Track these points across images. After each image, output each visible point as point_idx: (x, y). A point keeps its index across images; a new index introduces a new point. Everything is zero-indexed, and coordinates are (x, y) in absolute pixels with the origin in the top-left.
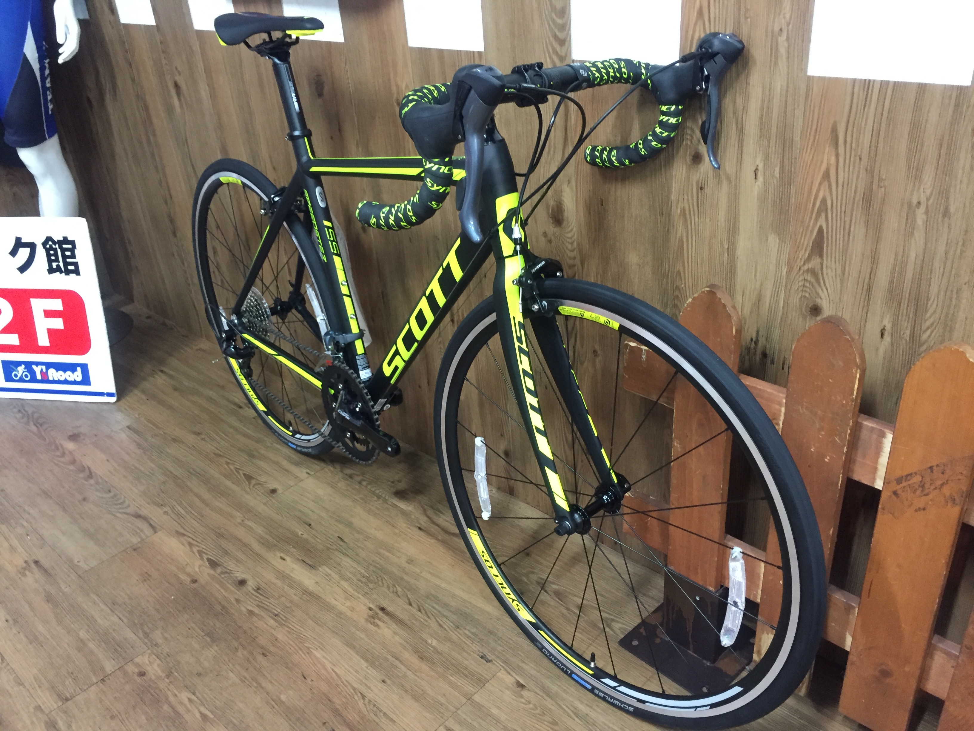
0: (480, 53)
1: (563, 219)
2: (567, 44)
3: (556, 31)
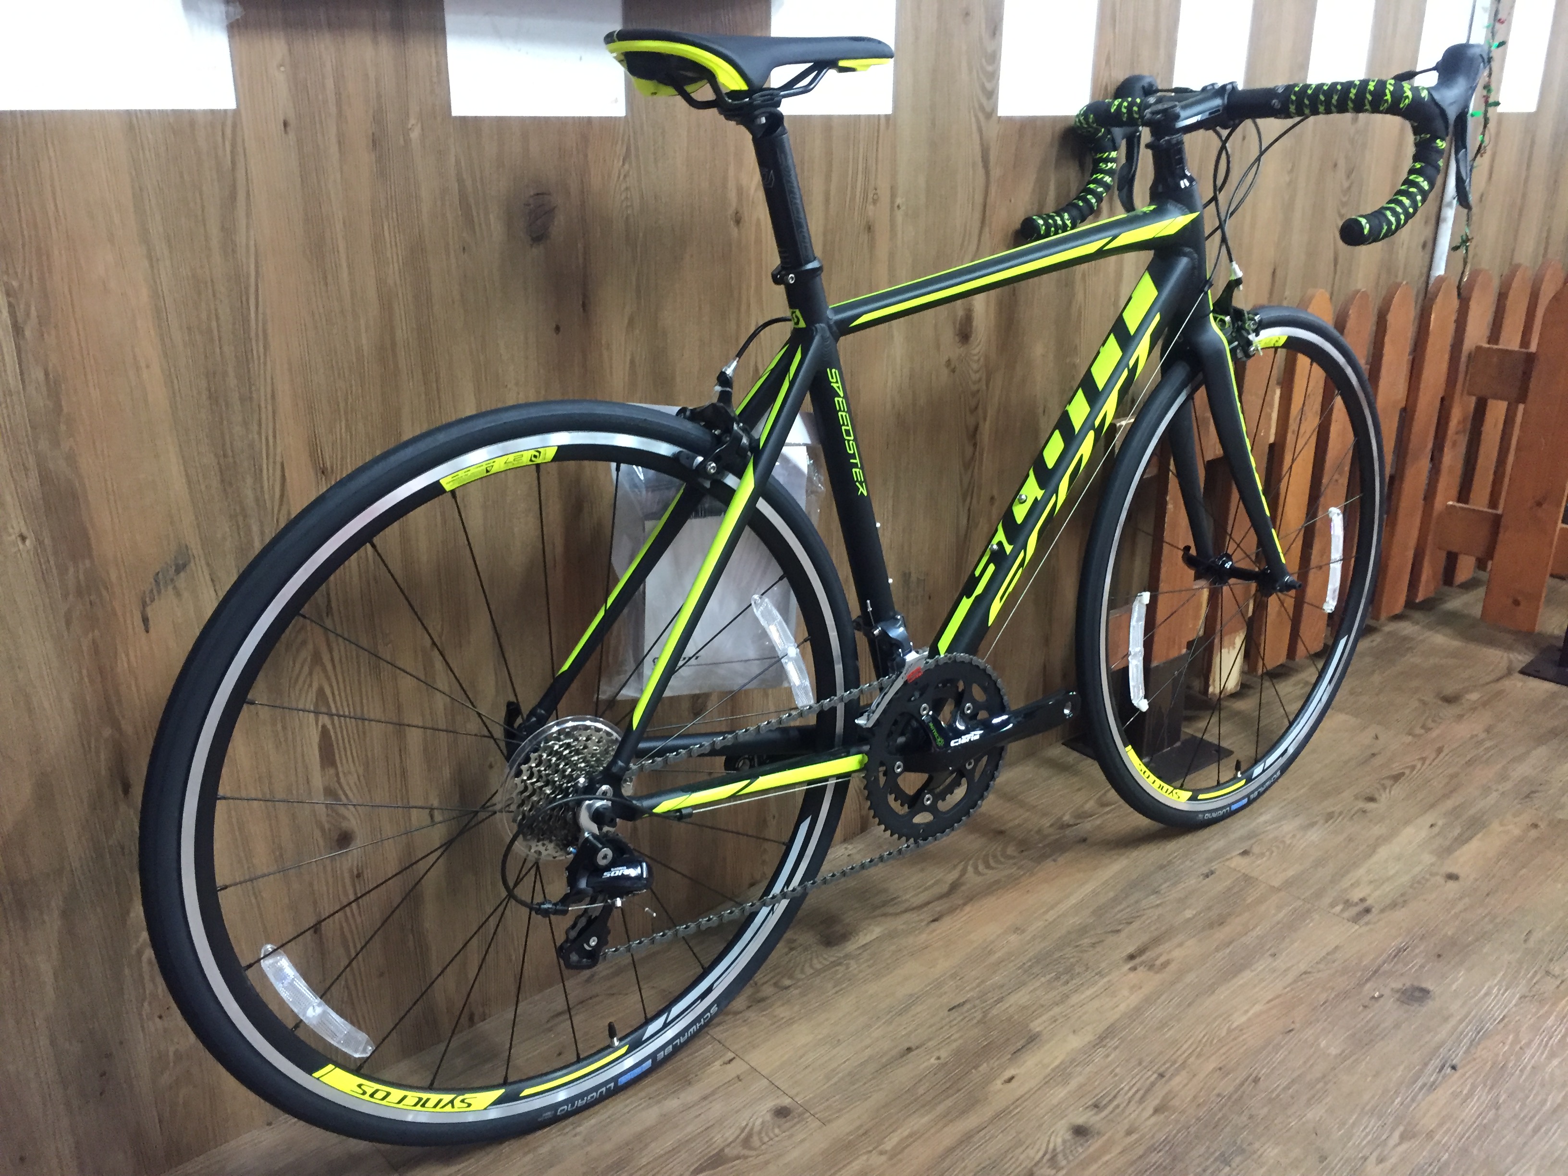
0: (887, 117)
1: (971, 332)
2: (994, 96)
3: (985, 80)
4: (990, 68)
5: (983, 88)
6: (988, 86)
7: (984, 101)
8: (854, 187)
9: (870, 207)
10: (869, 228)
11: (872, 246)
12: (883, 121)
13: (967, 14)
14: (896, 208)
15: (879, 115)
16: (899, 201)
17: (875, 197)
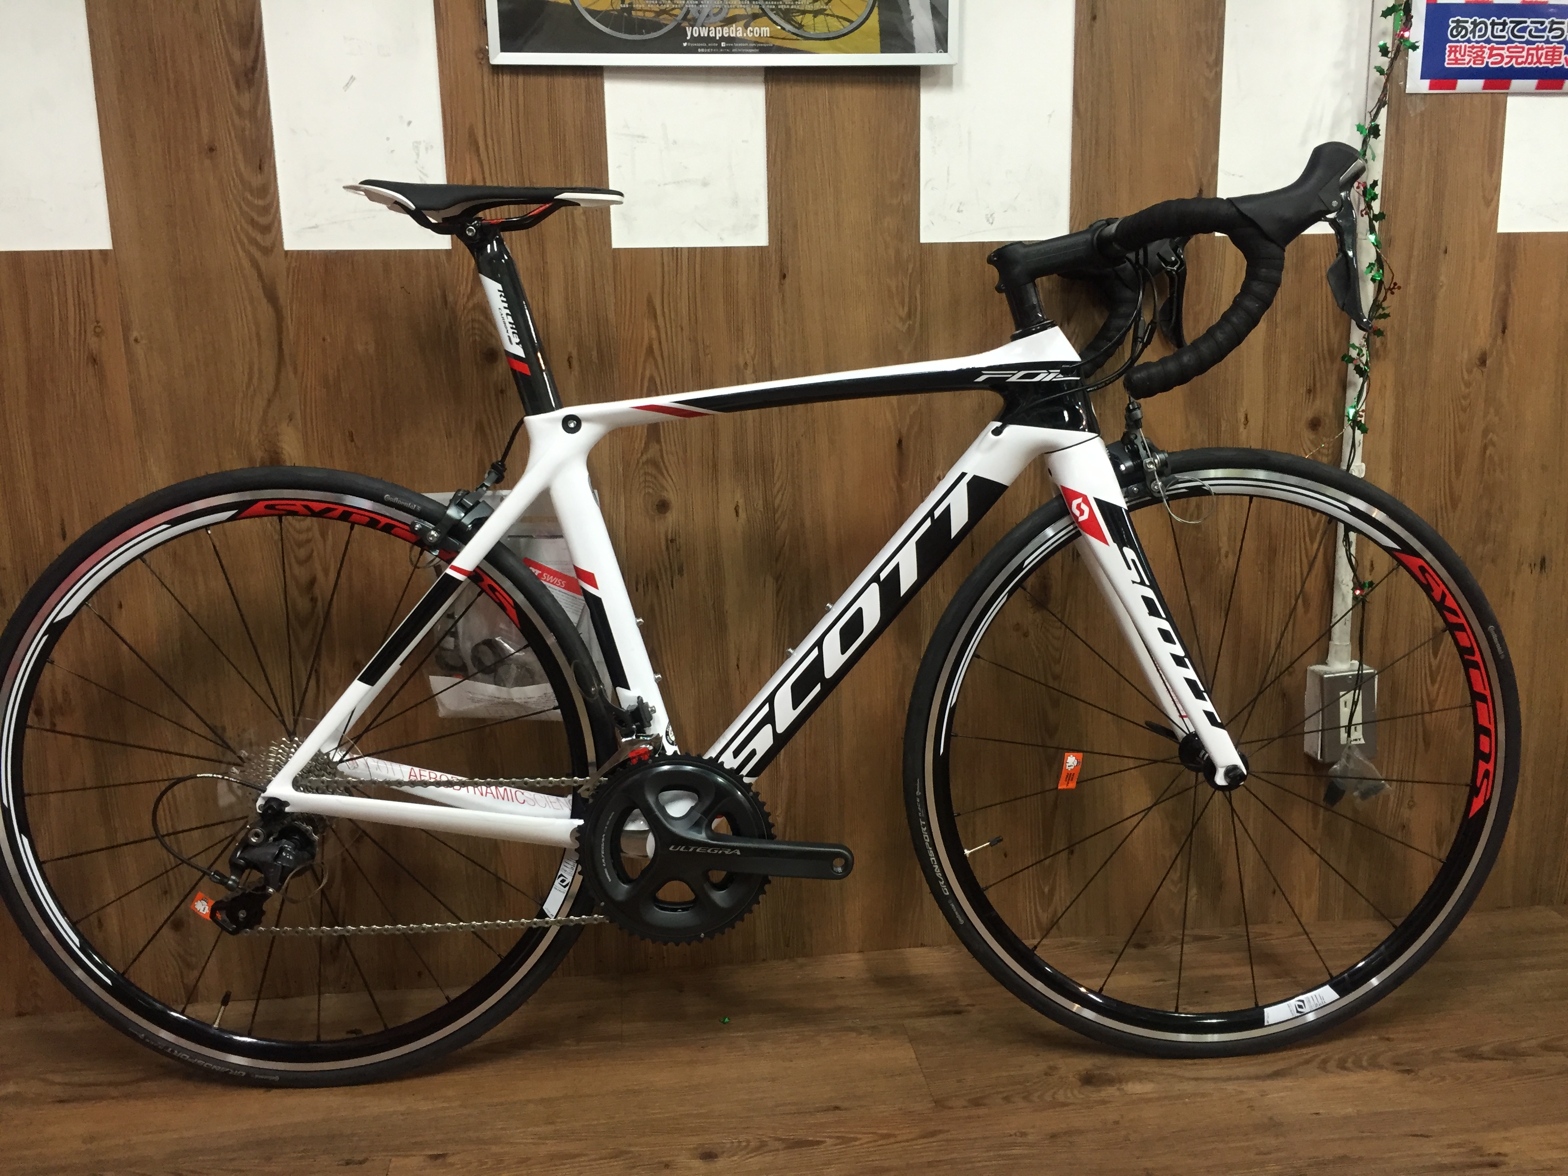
4: (260, 203)
5: (253, 223)
6: (263, 221)
7: (259, 237)
8: (64, 320)
9: (92, 341)
10: (94, 360)
11: (101, 378)
12: (95, 258)
13: (212, 150)
14: (132, 339)
15: (90, 252)
16: (135, 334)
17: (98, 330)
